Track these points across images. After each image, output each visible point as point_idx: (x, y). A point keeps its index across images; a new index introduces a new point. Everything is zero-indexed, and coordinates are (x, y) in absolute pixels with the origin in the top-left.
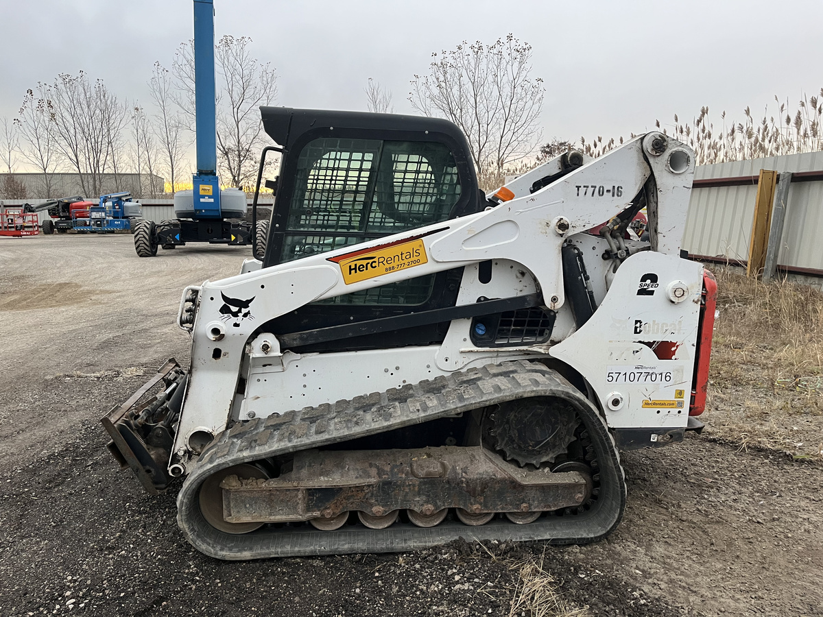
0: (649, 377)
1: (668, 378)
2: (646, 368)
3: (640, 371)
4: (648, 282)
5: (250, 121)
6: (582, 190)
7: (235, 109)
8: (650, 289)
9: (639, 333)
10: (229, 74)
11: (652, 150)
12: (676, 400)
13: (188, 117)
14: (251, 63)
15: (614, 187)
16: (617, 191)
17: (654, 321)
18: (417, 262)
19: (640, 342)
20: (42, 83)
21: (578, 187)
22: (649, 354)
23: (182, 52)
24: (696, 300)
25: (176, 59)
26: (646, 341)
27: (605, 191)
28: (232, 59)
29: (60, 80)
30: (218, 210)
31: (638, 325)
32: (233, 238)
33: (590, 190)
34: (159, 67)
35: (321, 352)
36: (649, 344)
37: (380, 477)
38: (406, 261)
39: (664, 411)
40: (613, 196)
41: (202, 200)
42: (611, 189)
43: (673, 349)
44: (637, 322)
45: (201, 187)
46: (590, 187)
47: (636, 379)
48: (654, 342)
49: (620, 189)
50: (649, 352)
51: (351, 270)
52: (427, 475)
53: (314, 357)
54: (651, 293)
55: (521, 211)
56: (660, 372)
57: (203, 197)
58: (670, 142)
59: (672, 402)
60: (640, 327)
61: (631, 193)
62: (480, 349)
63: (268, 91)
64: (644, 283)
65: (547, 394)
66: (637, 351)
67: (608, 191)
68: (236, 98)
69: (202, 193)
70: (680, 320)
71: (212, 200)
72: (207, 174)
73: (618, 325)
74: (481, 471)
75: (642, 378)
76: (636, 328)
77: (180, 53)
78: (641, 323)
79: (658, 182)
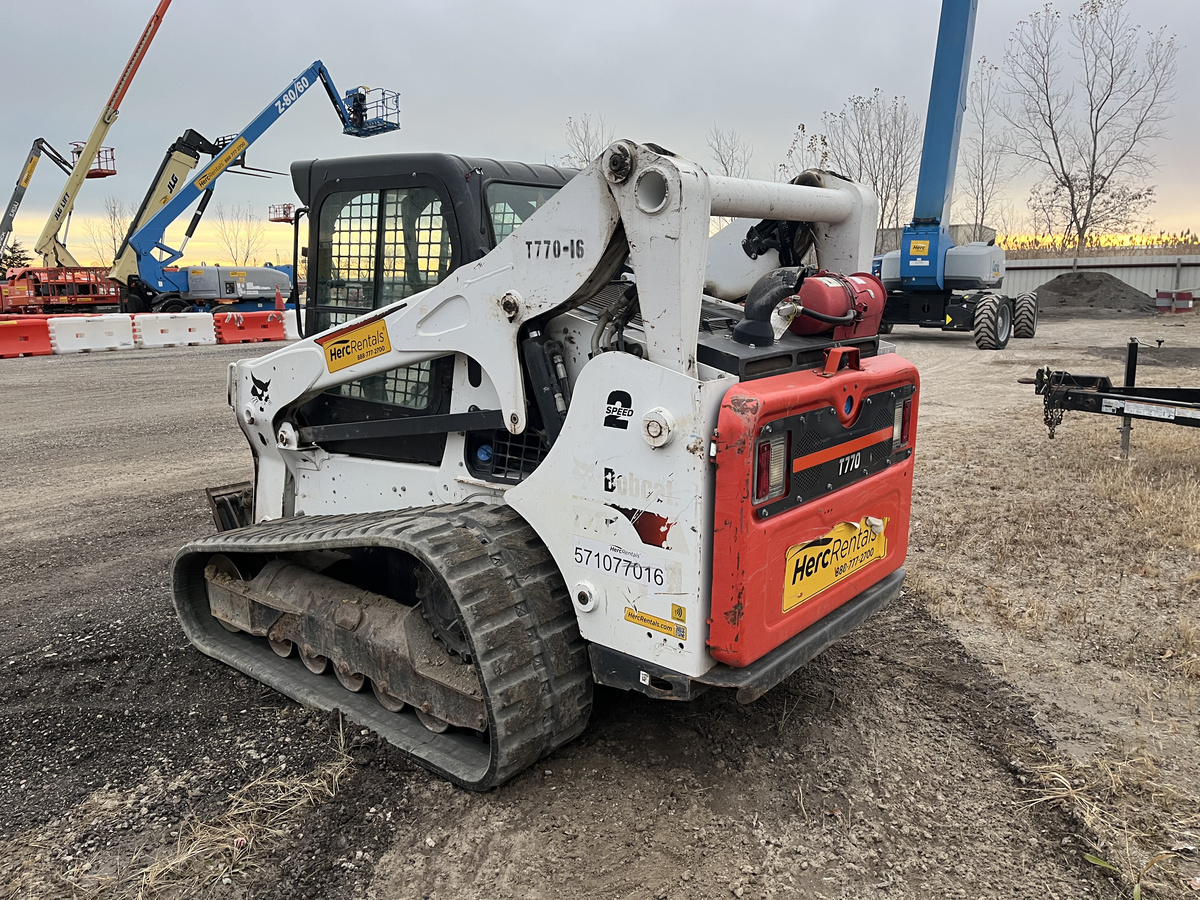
0: (631, 569)
1: (659, 579)
2: (626, 553)
3: (618, 555)
4: (618, 404)
5: (1118, 128)
6: (534, 247)
7: (1095, 112)
8: (622, 418)
9: (611, 490)
10: (1091, 57)
11: (610, 174)
12: (674, 621)
13: (1015, 135)
14: (1129, 33)
15: (572, 241)
16: (576, 249)
17: (631, 474)
18: (381, 350)
19: (613, 506)
20: (828, 113)
21: (529, 244)
22: (626, 529)
23: (1019, 36)
24: (691, 447)
25: (1008, 48)
26: (622, 507)
27: (562, 249)
28: (1099, 33)
29: (850, 106)
30: (935, 278)
31: (609, 477)
32: (949, 319)
33: (544, 247)
34: (985, 64)
35: (352, 455)
36: (628, 513)
37: (308, 610)
38: (373, 348)
39: (658, 636)
40: (572, 256)
41: (912, 263)
42: (569, 244)
43: (663, 529)
44: (607, 471)
45: (914, 243)
46: (542, 242)
47: (613, 568)
48: (634, 510)
49: (580, 245)
50: (626, 526)
51: (332, 355)
52: (341, 623)
53: (341, 459)
54: (623, 425)
55: (469, 281)
56: (647, 566)
57: (914, 258)
58: (640, 156)
59: (667, 624)
60: (613, 479)
61: (595, 251)
62: (476, 481)
63: (1159, 74)
64: (612, 406)
65: (400, 548)
66: (612, 522)
67: (566, 249)
68: (1098, 93)
69: (913, 252)
70: (670, 479)
71: (926, 263)
72: (926, 223)
73: (582, 472)
74: (389, 638)
75: (622, 569)
76: (607, 481)
77: (1015, 36)
78: (613, 474)
79: (627, 232)
